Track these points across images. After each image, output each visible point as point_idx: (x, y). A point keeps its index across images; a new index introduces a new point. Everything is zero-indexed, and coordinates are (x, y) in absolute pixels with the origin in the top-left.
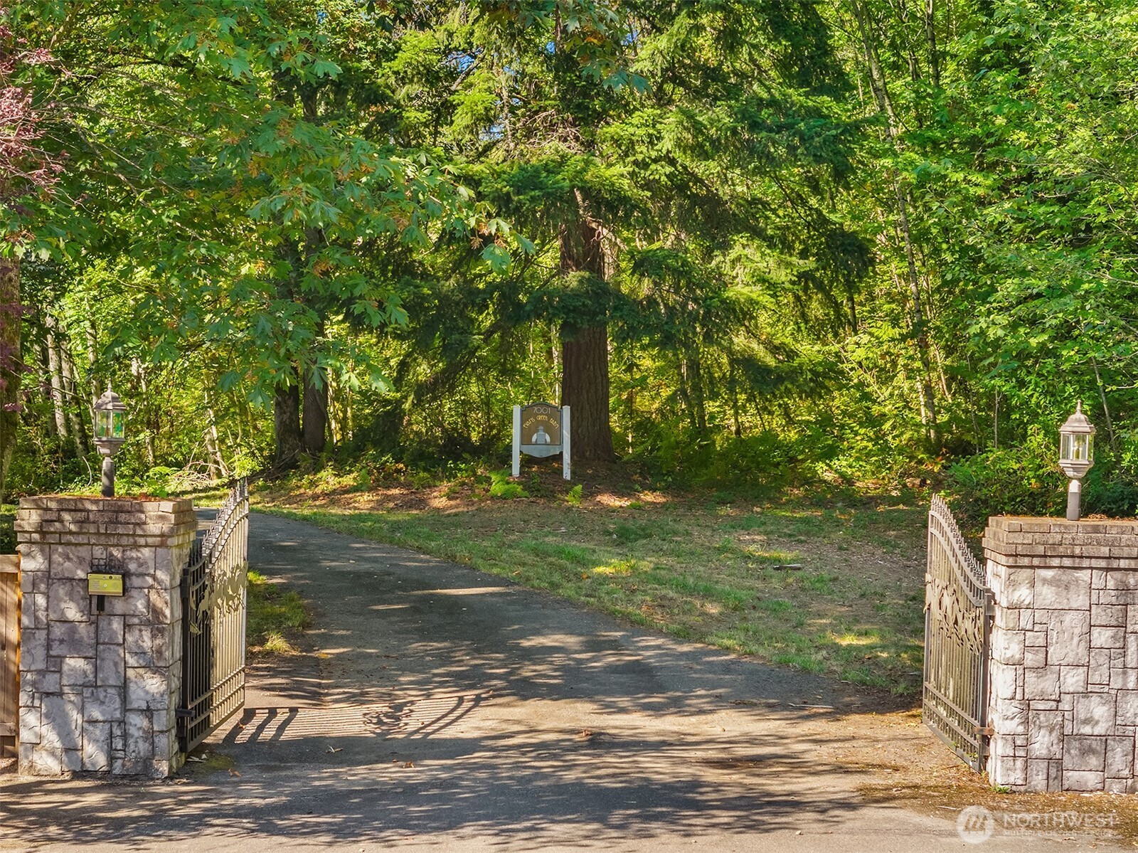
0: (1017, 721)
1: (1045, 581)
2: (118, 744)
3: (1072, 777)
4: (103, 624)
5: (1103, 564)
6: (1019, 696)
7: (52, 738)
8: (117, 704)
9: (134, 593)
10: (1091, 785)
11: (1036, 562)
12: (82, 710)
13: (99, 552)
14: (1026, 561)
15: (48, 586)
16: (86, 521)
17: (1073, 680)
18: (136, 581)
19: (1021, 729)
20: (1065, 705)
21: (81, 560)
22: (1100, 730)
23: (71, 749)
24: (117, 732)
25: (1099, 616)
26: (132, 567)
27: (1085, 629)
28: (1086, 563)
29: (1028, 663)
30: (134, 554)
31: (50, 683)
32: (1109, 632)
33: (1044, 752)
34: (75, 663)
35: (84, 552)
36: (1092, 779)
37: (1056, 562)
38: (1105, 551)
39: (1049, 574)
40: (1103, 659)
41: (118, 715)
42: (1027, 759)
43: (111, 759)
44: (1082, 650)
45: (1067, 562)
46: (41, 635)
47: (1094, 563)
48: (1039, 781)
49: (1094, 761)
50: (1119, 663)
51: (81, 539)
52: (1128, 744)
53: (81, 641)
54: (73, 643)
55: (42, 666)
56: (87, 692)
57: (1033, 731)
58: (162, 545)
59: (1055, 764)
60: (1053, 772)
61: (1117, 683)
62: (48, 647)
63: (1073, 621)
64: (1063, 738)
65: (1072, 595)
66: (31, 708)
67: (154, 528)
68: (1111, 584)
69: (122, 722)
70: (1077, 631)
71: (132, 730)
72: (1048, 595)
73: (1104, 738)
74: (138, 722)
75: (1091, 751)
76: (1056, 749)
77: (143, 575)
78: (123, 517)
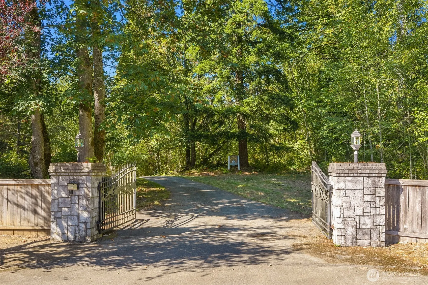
0: (341, 224)
1: (349, 181)
2: (77, 232)
3: (360, 242)
4: (73, 198)
5: (367, 175)
6: (342, 217)
7: (59, 231)
8: (77, 221)
9: (81, 189)
10: (366, 244)
11: (346, 175)
12: (67, 223)
13: (71, 178)
14: (342, 175)
15: (58, 188)
16: (68, 169)
17: (359, 211)
18: (81, 186)
19: (343, 227)
20: (357, 219)
21: (67, 180)
22: (368, 227)
23: (63, 234)
24: (77, 229)
25: (366, 191)
26: (81, 182)
27: (362, 196)
28: (362, 175)
29: (344, 206)
30: (81, 178)
31: (59, 215)
32: (370, 196)
33: (351, 234)
34: (65, 209)
35: (67, 178)
36: (366, 242)
37: (352, 175)
38: (368, 171)
39: (350, 179)
40: (368, 205)
41: (77, 224)
42: (345, 236)
43: (75, 237)
44: (362, 202)
45: (355, 175)
46: (56, 201)
47: (364, 175)
48: (349, 243)
49: (367, 237)
50: (374, 206)
51: (66, 174)
52: (378, 231)
53: (67, 203)
54: (65, 203)
55: (56, 210)
56: (69, 217)
57: (347, 228)
58: (88, 175)
59: (354, 237)
60: (354, 240)
61: (373, 212)
62: (58, 205)
63: (358, 194)
64: (356, 229)
65: (358, 185)
66: (53, 222)
67: (86, 170)
68: (370, 181)
69: (78, 226)
70: (360, 196)
71: (81, 228)
72: (350, 185)
73: (370, 230)
74: (83, 226)
75: (366, 233)
76: (355, 233)
77: (83, 184)
78: (77, 168)
